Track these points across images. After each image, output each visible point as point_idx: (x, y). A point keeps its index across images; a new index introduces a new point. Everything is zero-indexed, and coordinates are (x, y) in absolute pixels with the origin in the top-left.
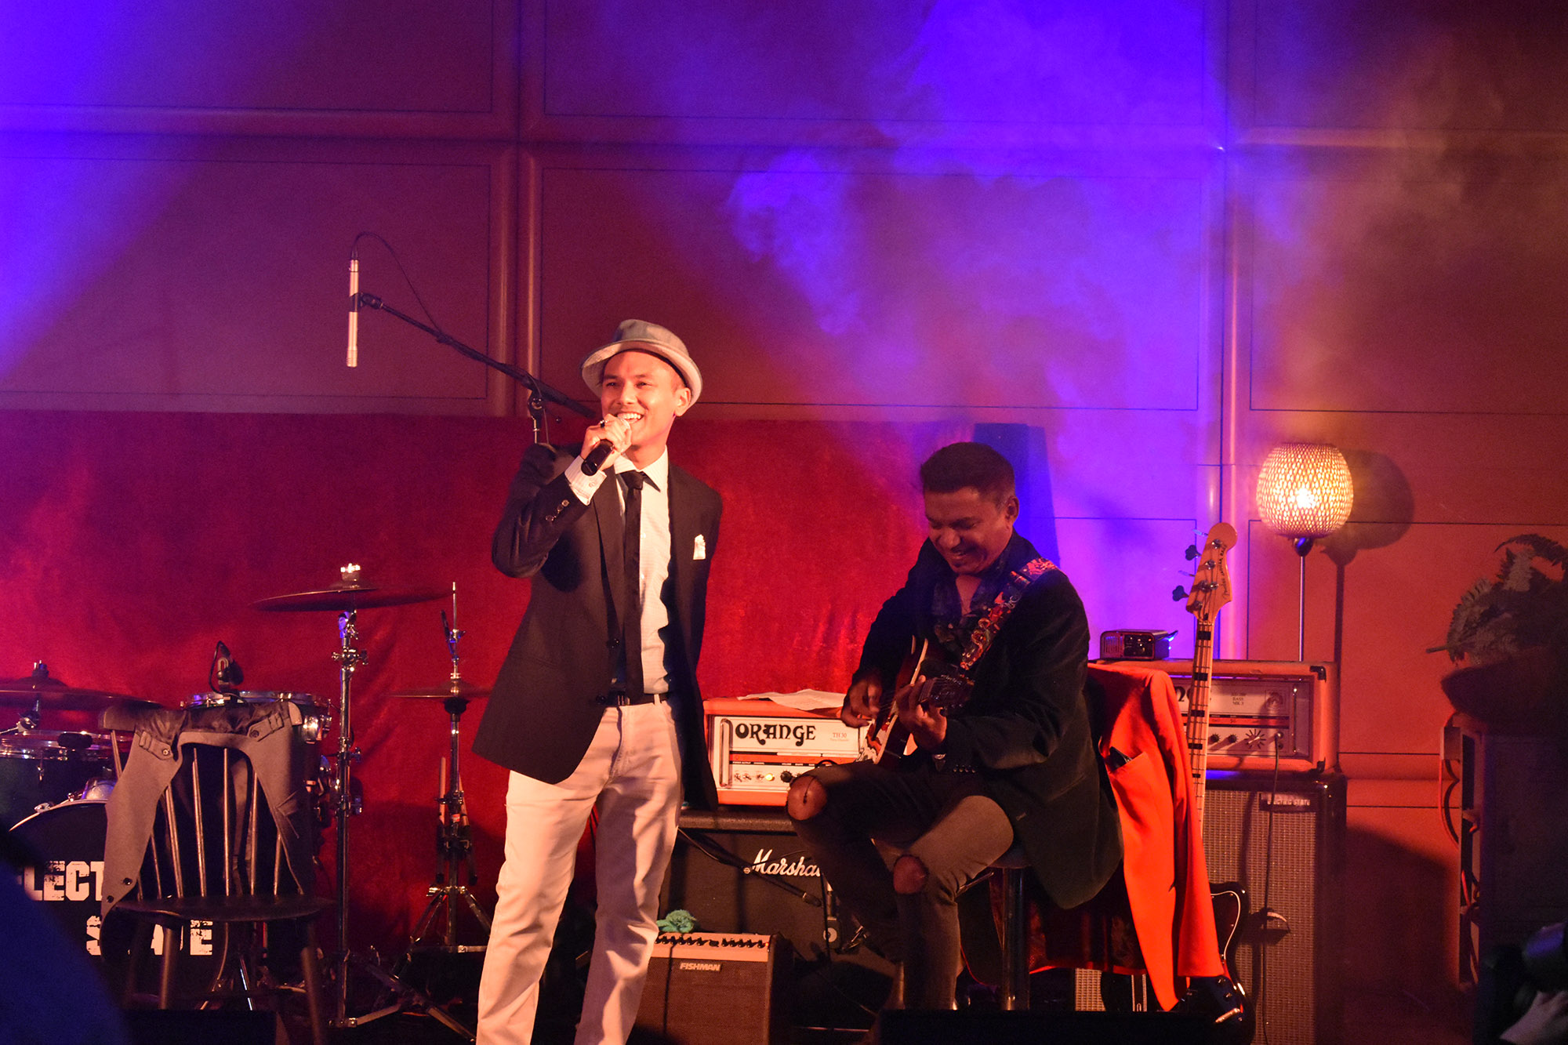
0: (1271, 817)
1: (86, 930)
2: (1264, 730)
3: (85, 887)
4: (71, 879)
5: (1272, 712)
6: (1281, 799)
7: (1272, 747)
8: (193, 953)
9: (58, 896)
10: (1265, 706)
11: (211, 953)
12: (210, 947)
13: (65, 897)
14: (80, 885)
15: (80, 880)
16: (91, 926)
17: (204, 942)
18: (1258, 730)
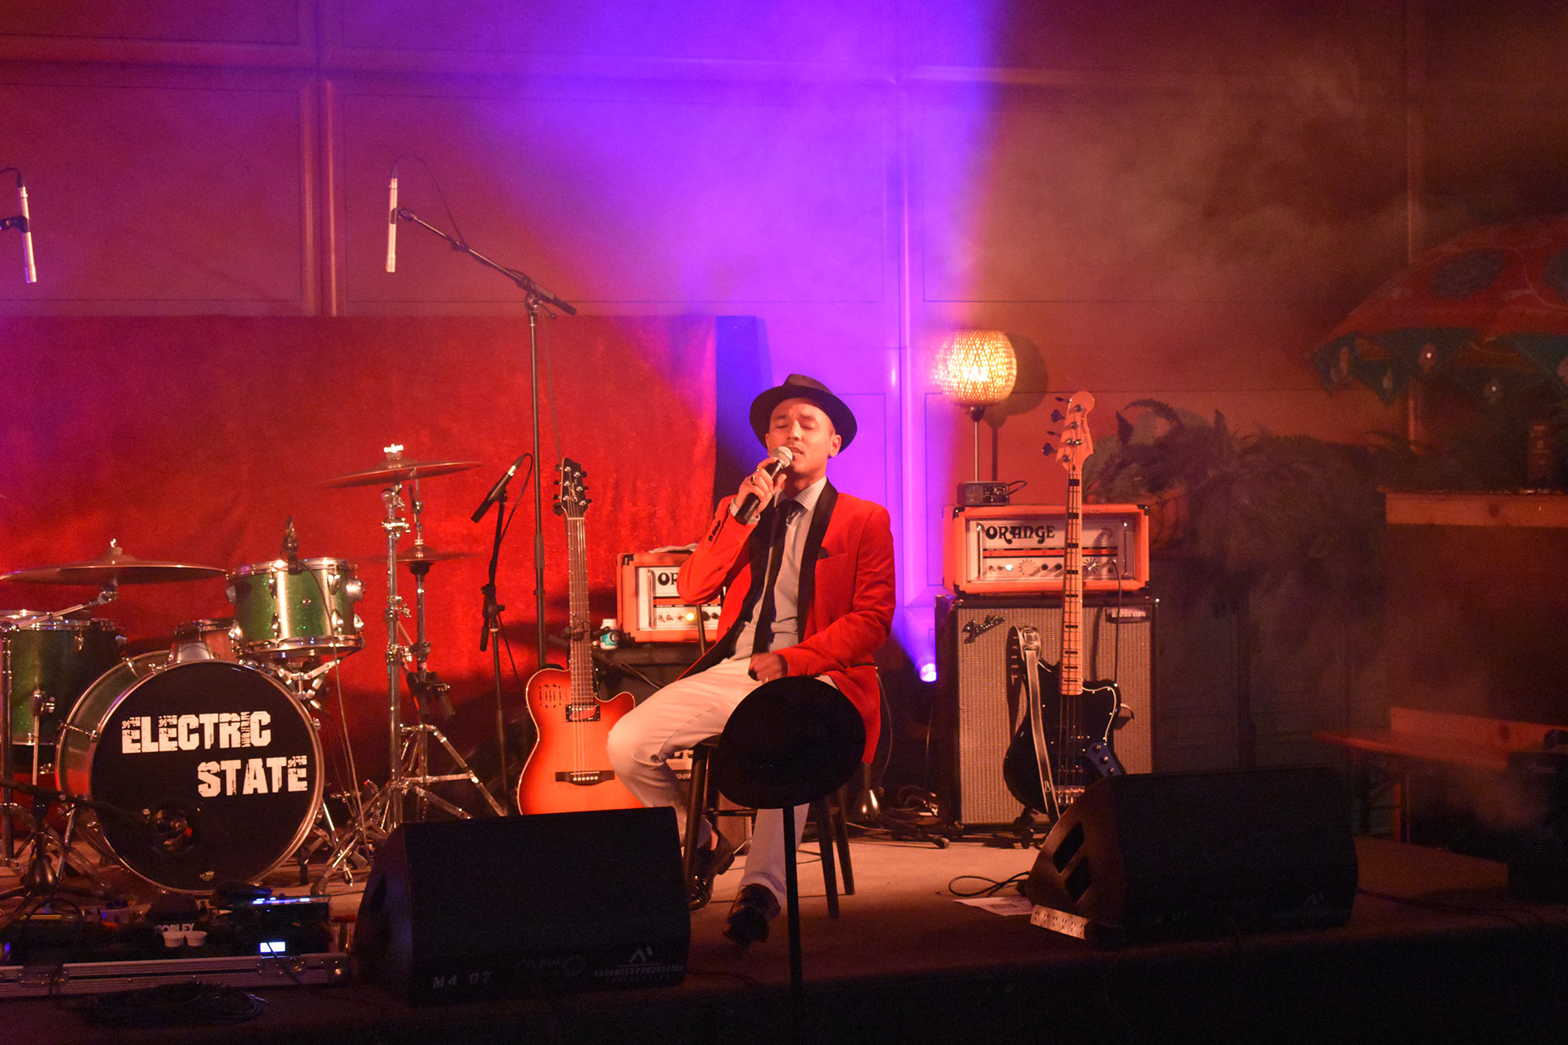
0: (1117, 630)
1: (197, 775)
2: (1097, 558)
3: (195, 737)
4: (183, 731)
5: (1104, 543)
6: (1125, 613)
7: (1104, 571)
8: (290, 790)
9: (171, 747)
10: (1099, 539)
11: (306, 789)
12: (305, 784)
13: (178, 747)
14: (191, 736)
15: (191, 731)
16: (202, 771)
17: (300, 779)
18: (1093, 558)
